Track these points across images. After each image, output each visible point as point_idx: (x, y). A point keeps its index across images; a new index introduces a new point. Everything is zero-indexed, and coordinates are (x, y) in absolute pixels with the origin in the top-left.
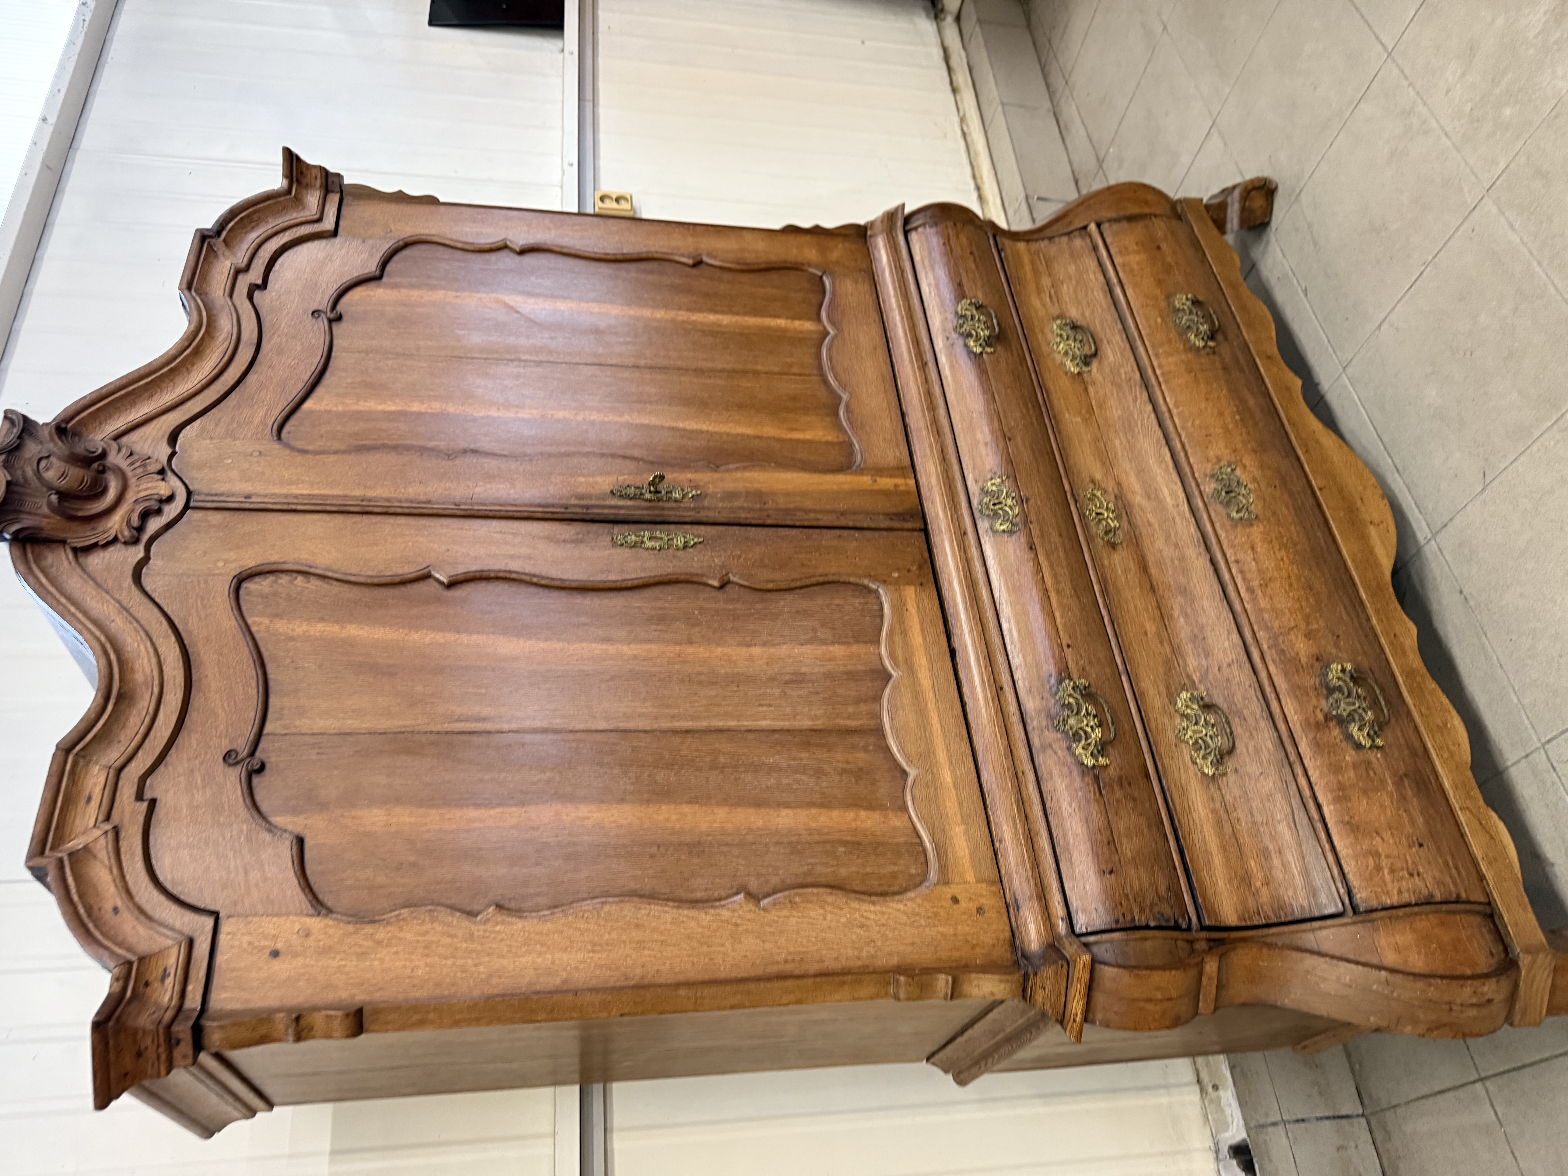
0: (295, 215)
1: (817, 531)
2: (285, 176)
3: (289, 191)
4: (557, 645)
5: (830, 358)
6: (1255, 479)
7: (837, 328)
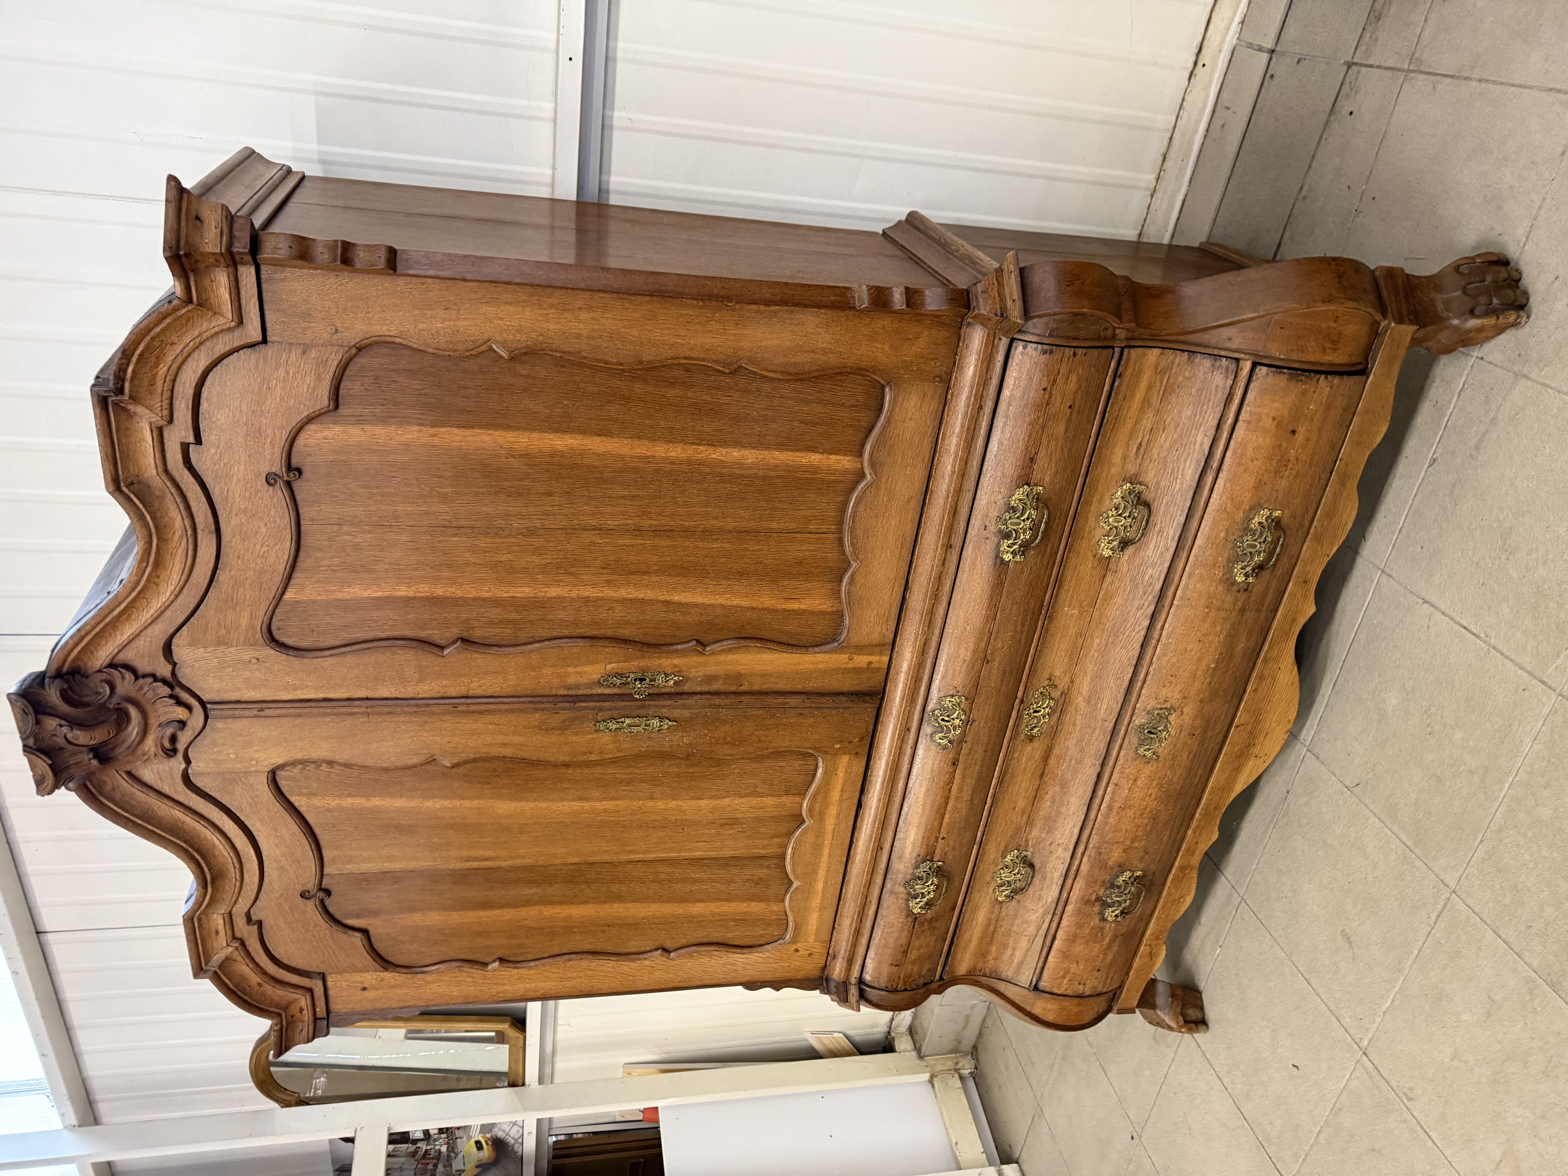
6: (1181, 727)
7: (875, 473)
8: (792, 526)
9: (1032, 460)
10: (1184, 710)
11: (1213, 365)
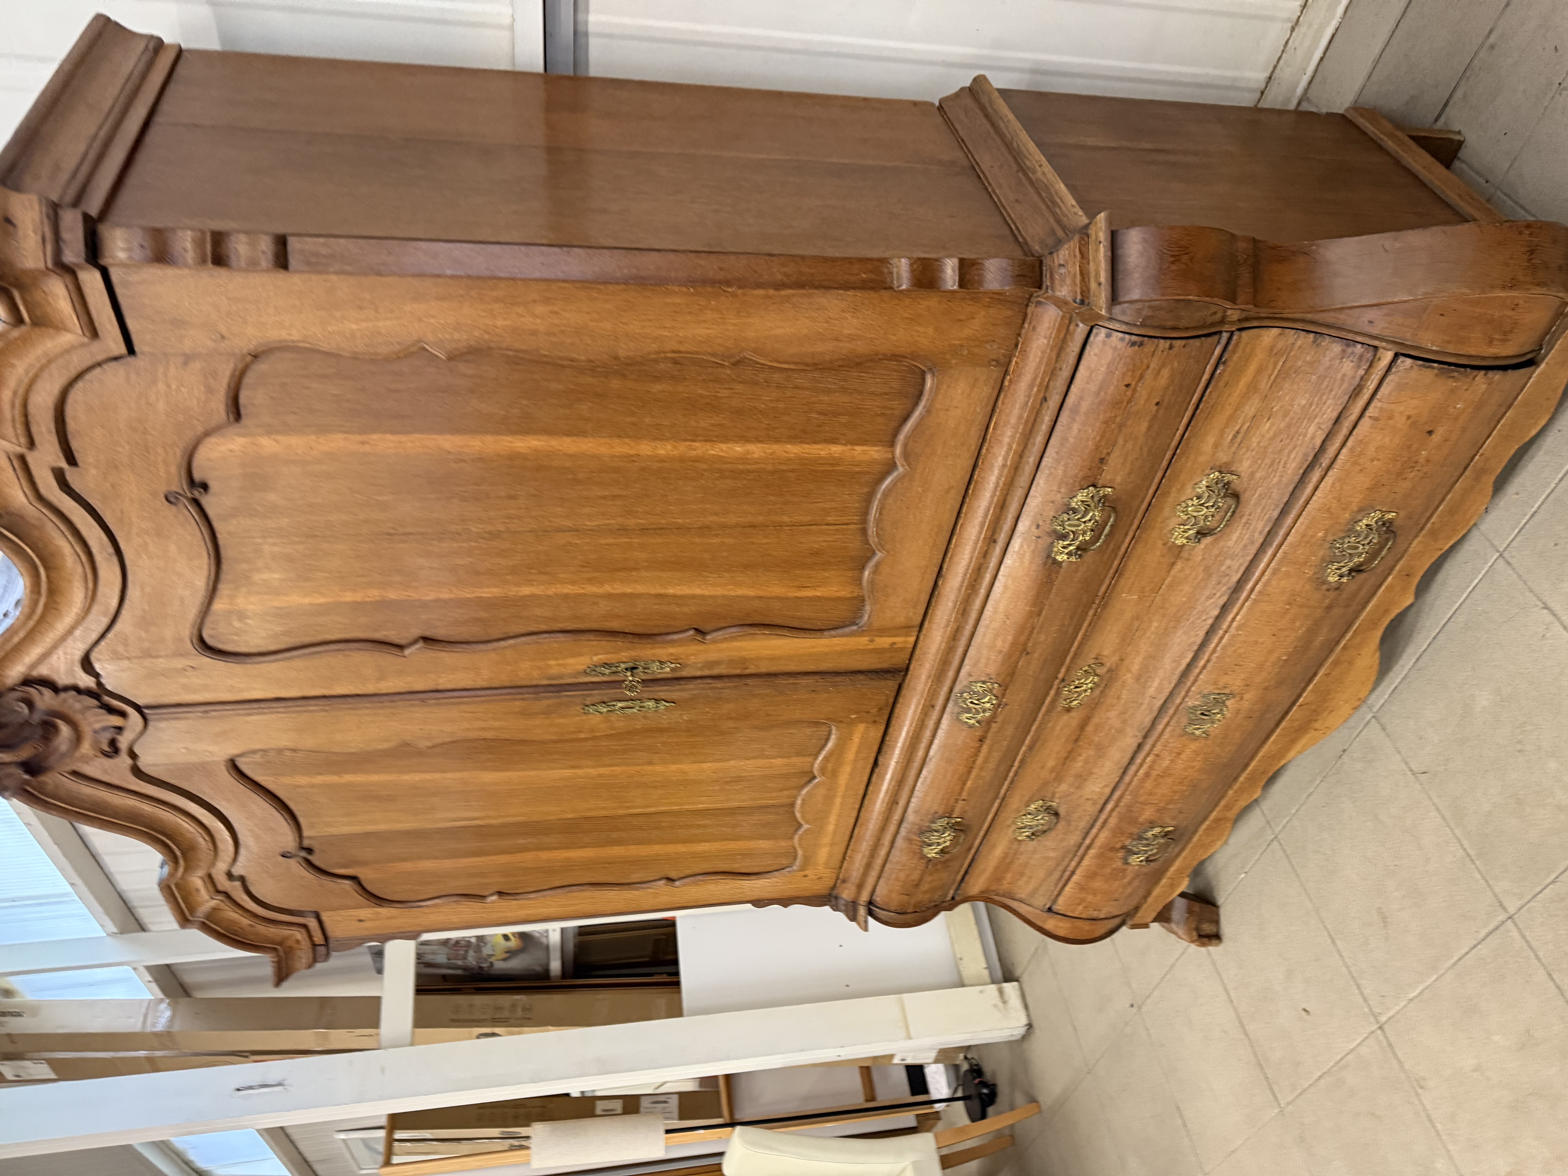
7: (909, 464)
8: (806, 519)
9: (1102, 460)
10: (1245, 696)
11: (1344, 351)
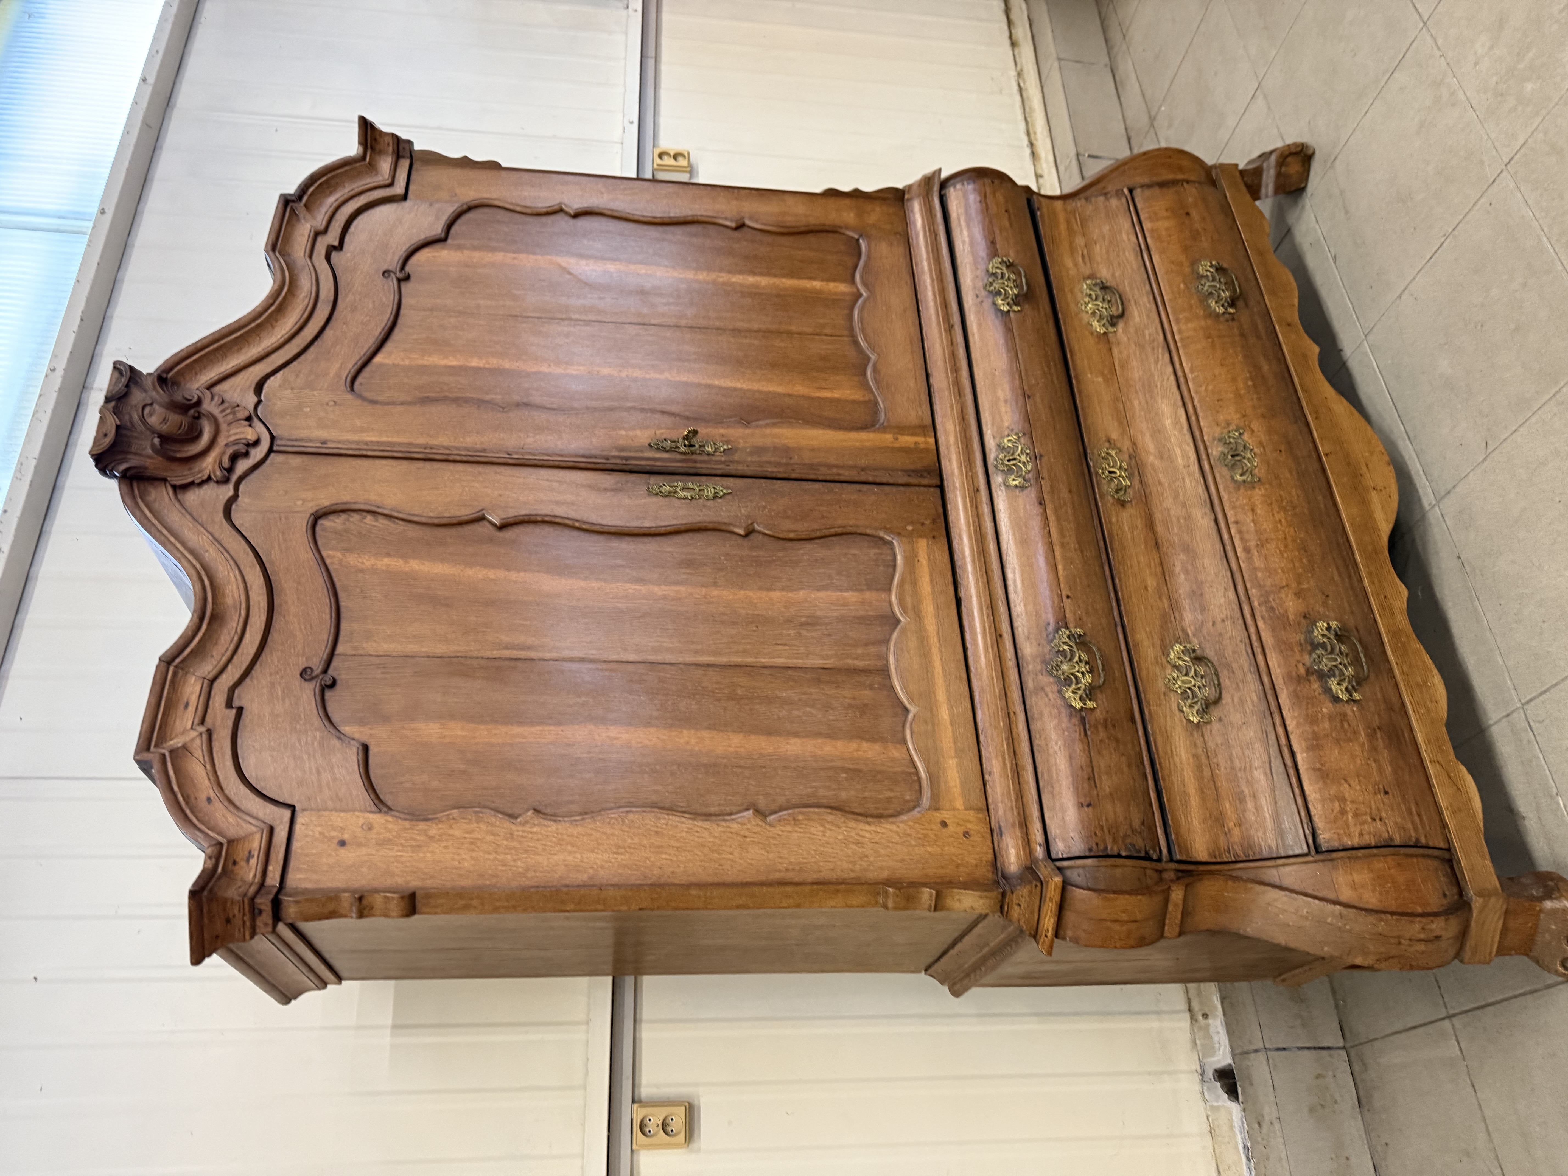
0: (369, 180)
1: (839, 485)
2: (360, 143)
3: (364, 158)
4: (595, 585)
5: (861, 320)
6: (1261, 444)
7: (870, 291)
9: (993, 243)
10: (1252, 427)
